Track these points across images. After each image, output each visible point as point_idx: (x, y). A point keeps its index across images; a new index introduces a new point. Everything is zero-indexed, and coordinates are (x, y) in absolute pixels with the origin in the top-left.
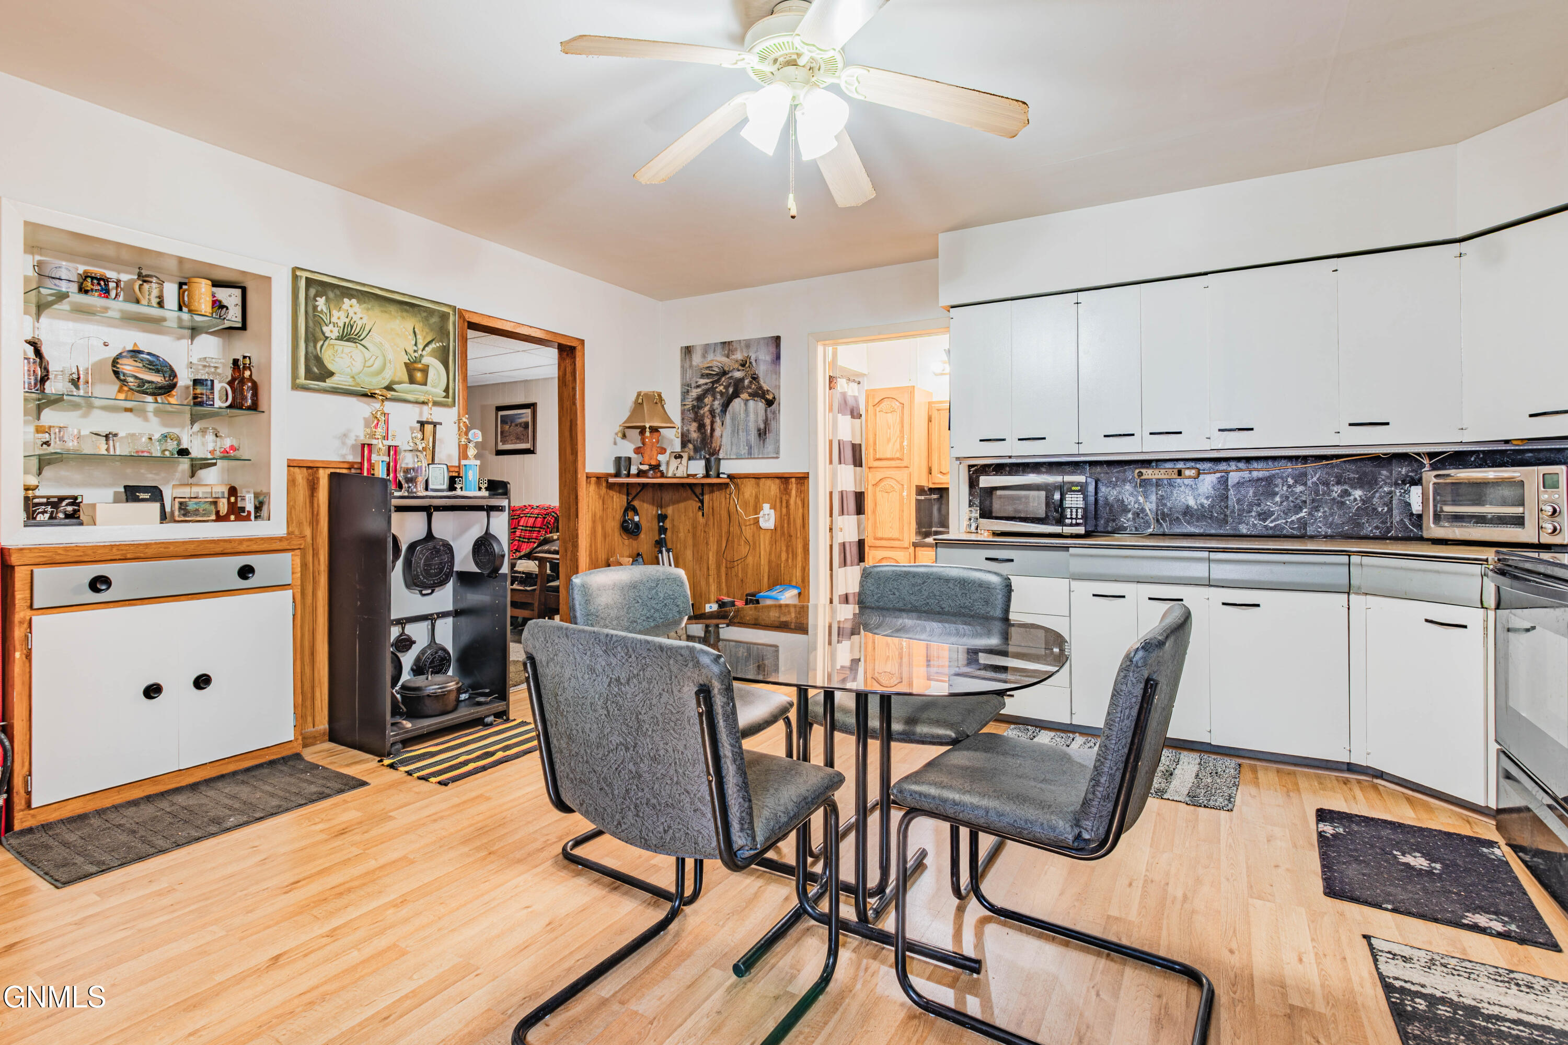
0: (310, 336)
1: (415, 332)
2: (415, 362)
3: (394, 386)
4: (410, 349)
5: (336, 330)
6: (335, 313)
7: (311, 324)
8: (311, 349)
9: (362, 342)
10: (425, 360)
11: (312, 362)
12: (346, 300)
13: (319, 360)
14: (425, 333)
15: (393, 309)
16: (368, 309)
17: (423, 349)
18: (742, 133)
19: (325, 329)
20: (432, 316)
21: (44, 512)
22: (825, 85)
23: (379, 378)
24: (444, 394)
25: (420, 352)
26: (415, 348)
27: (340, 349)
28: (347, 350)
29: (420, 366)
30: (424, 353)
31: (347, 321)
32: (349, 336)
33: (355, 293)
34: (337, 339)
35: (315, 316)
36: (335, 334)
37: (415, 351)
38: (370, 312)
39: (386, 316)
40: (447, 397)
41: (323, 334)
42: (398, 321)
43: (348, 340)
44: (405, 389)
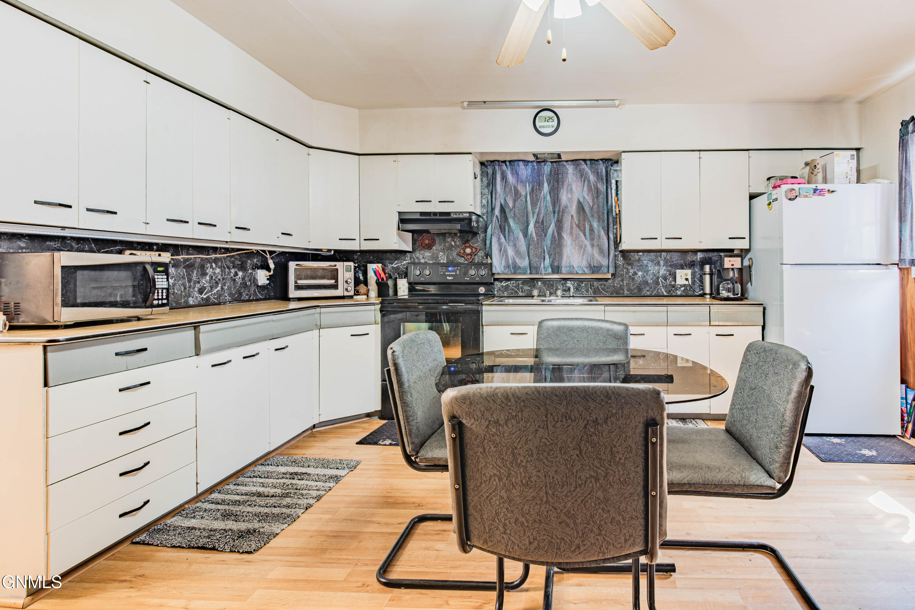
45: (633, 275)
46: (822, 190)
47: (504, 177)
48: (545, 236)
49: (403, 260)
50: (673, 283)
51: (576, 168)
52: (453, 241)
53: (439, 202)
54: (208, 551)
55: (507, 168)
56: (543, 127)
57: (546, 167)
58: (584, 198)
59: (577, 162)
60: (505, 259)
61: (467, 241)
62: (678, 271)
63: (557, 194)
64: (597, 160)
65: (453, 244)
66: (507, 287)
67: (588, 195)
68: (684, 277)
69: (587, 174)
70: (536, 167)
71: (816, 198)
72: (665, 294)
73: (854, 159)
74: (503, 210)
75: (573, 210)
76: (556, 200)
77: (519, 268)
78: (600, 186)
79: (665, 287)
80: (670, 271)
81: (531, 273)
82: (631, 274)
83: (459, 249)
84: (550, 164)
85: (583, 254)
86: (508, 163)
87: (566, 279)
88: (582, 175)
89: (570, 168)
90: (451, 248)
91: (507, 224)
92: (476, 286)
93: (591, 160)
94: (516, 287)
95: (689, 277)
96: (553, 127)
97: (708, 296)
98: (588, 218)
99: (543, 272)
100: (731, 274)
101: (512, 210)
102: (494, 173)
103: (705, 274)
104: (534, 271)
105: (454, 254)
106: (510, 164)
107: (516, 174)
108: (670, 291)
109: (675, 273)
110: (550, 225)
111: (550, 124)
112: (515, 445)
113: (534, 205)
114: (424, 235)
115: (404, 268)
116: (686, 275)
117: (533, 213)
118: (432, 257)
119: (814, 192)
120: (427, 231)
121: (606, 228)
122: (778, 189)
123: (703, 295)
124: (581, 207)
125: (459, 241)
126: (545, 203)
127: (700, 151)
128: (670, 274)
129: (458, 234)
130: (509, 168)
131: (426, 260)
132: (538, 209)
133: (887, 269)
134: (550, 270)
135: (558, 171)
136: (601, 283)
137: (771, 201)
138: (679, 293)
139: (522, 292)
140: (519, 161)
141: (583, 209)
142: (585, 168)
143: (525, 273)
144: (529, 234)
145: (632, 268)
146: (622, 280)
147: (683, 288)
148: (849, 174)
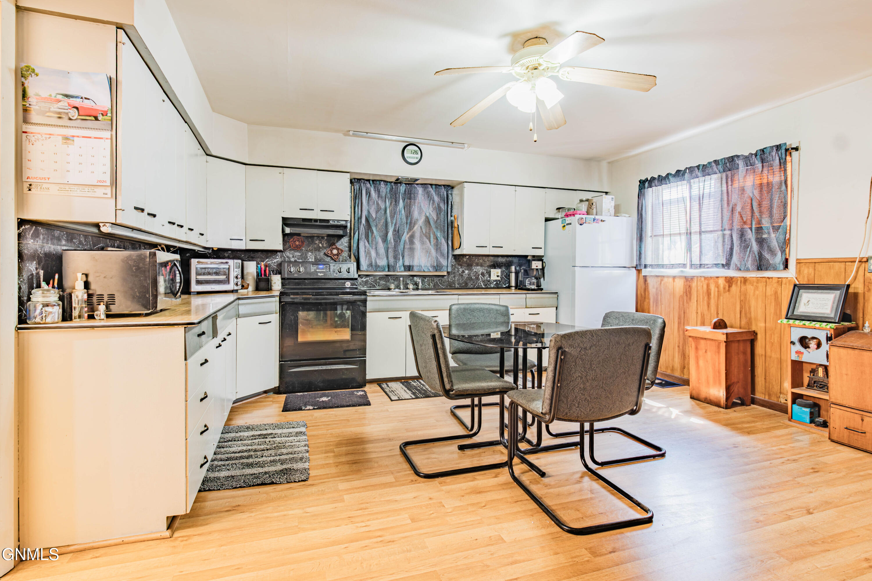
18: (563, 96)
22: (547, 76)
45: (462, 273)
46: (598, 220)
47: (368, 193)
48: (400, 241)
49: (273, 258)
50: (489, 279)
51: (425, 190)
52: (321, 243)
53: (321, 211)
54: (268, 486)
55: (371, 186)
56: (410, 157)
57: (401, 187)
58: (430, 214)
59: (426, 186)
60: (369, 259)
61: (334, 244)
62: (492, 270)
63: (410, 209)
64: (439, 186)
65: (321, 246)
66: (366, 282)
67: (432, 212)
68: (496, 275)
69: (432, 195)
70: (394, 187)
71: (595, 224)
72: (483, 287)
73: (613, 200)
74: (367, 220)
75: (421, 221)
76: (409, 214)
77: (379, 266)
78: (442, 205)
79: (483, 281)
80: (487, 270)
81: (389, 271)
82: (460, 272)
83: (325, 251)
84: (404, 185)
85: (429, 257)
86: (371, 182)
87: (413, 276)
88: (429, 197)
89: (420, 190)
90: (318, 249)
91: (371, 231)
92: (343, 281)
93: (436, 185)
94: (374, 282)
95: (499, 274)
96: (417, 158)
97: (513, 288)
98: (433, 229)
99: (398, 270)
100: (535, 273)
101: (375, 220)
102: (360, 190)
103: (512, 272)
104: (391, 269)
105: (322, 254)
106: (373, 183)
107: (378, 192)
108: (486, 285)
109: (490, 271)
110: (404, 233)
111: (415, 156)
112: (593, 359)
113: (392, 217)
114: (295, 237)
115: (275, 265)
116: (497, 273)
117: (392, 223)
118: (301, 257)
119: (594, 221)
120: (299, 235)
121: (446, 238)
122: (572, 217)
123: (509, 287)
124: (427, 221)
125: (326, 243)
126: (400, 216)
127: (515, 186)
128: (487, 273)
129: (325, 238)
130: (372, 186)
131: (296, 259)
132: (395, 220)
133: (629, 270)
134: (403, 269)
135: (411, 191)
136: (439, 278)
137: (566, 224)
138: (492, 286)
139: (379, 285)
140: (382, 181)
141: (429, 222)
142: (432, 191)
143: (383, 271)
144: (389, 240)
145: (461, 268)
146: (454, 277)
147: (495, 282)
148: (610, 209)
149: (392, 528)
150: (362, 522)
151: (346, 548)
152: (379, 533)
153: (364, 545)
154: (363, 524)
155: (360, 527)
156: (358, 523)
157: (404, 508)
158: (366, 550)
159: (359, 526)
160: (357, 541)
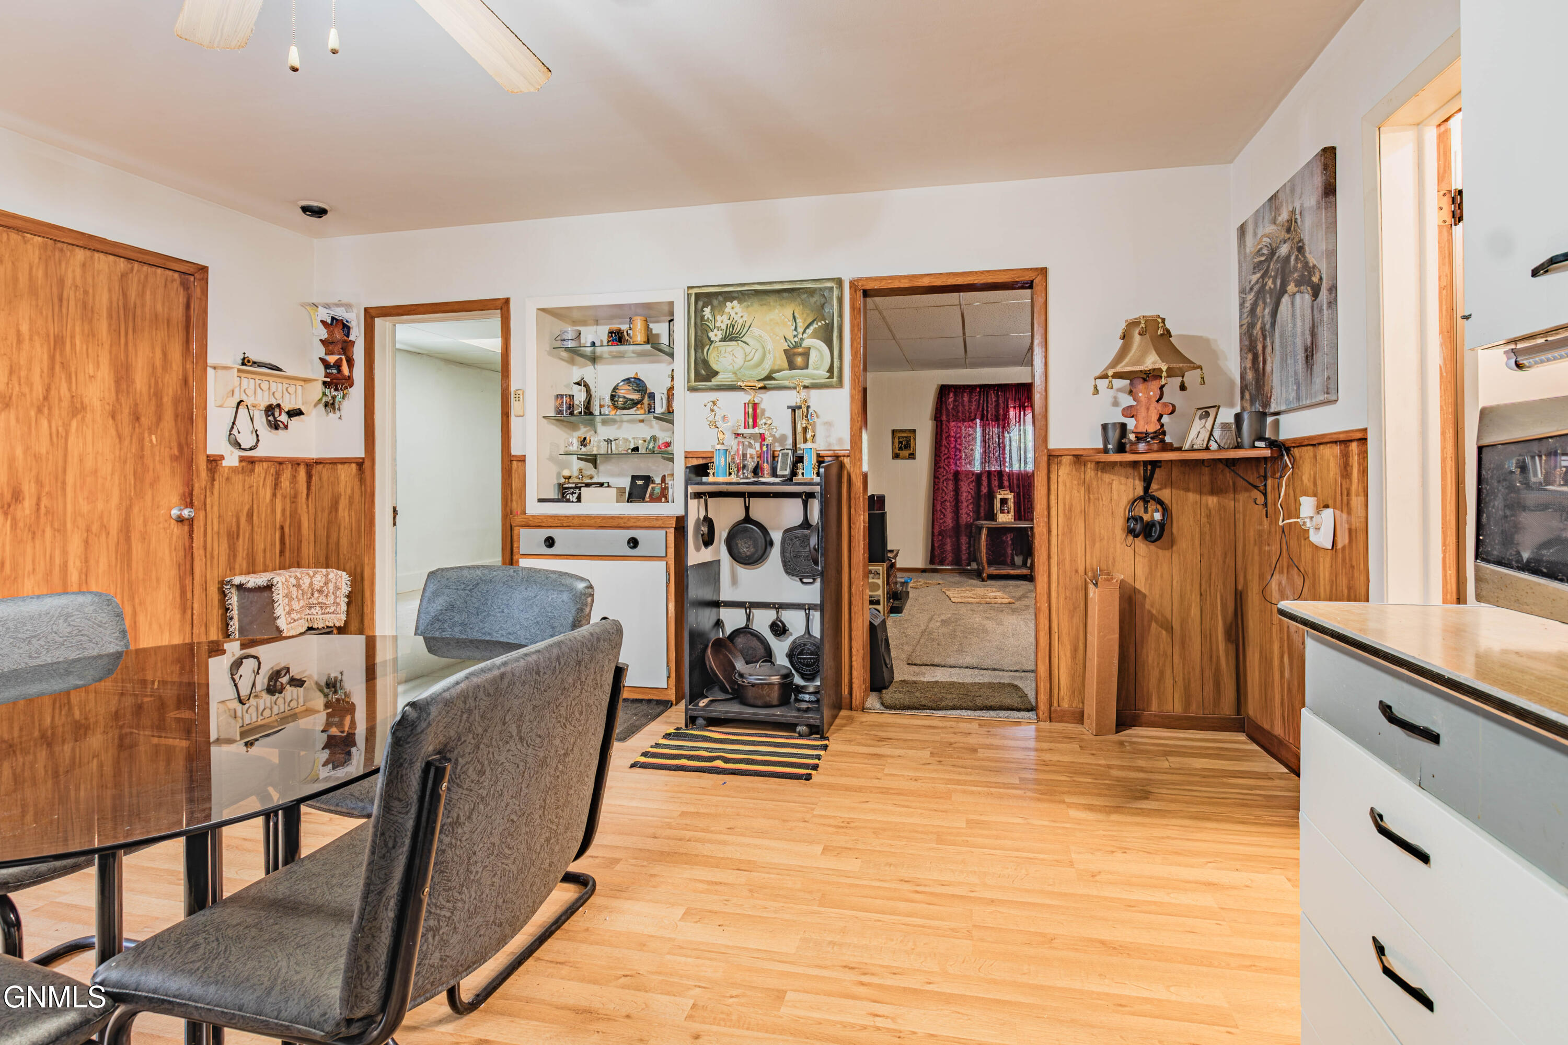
0: (699, 343)
1: (794, 318)
2: (795, 347)
3: (774, 375)
4: (790, 334)
5: (720, 332)
6: (719, 318)
7: (699, 333)
8: (699, 354)
9: (743, 339)
10: (805, 344)
11: (701, 365)
12: (728, 304)
13: (706, 363)
14: (805, 315)
15: (771, 299)
16: (748, 307)
17: (804, 332)
19: (711, 334)
20: (812, 296)
21: (572, 494)
23: (759, 369)
24: (828, 374)
25: (800, 336)
26: (795, 333)
27: (723, 349)
28: (729, 349)
29: (800, 350)
30: (805, 335)
31: (729, 322)
32: (731, 336)
33: (736, 295)
34: (721, 341)
35: (702, 325)
36: (720, 336)
37: (795, 336)
38: (750, 309)
39: (765, 308)
40: (831, 377)
41: (709, 338)
42: (777, 311)
43: (731, 340)
44: (786, 376)
149: (829, 994)
150: (878, 1029)
151: (930, 983)
152: (862, 990)
153: (898, 977)
154: (880, 1022)
155: (887, 1017)
156: (889, 1030)
157: (774, 1033)
158: (897, 968)
159: (889, 1020)
160: (905, 990)
